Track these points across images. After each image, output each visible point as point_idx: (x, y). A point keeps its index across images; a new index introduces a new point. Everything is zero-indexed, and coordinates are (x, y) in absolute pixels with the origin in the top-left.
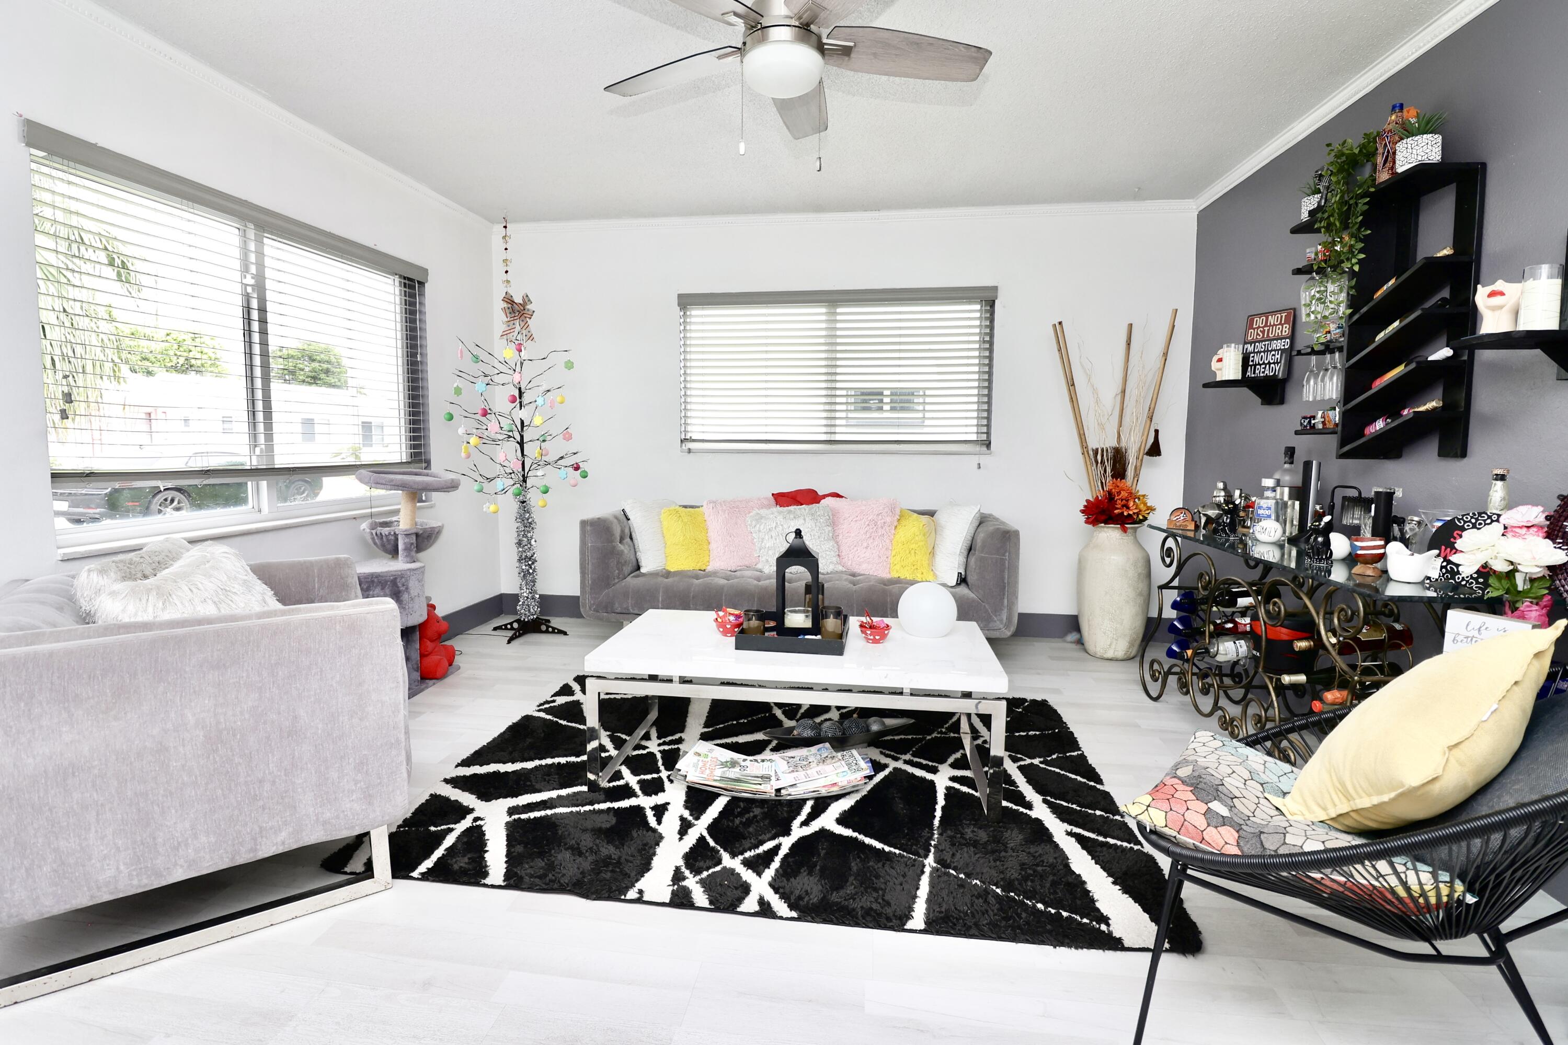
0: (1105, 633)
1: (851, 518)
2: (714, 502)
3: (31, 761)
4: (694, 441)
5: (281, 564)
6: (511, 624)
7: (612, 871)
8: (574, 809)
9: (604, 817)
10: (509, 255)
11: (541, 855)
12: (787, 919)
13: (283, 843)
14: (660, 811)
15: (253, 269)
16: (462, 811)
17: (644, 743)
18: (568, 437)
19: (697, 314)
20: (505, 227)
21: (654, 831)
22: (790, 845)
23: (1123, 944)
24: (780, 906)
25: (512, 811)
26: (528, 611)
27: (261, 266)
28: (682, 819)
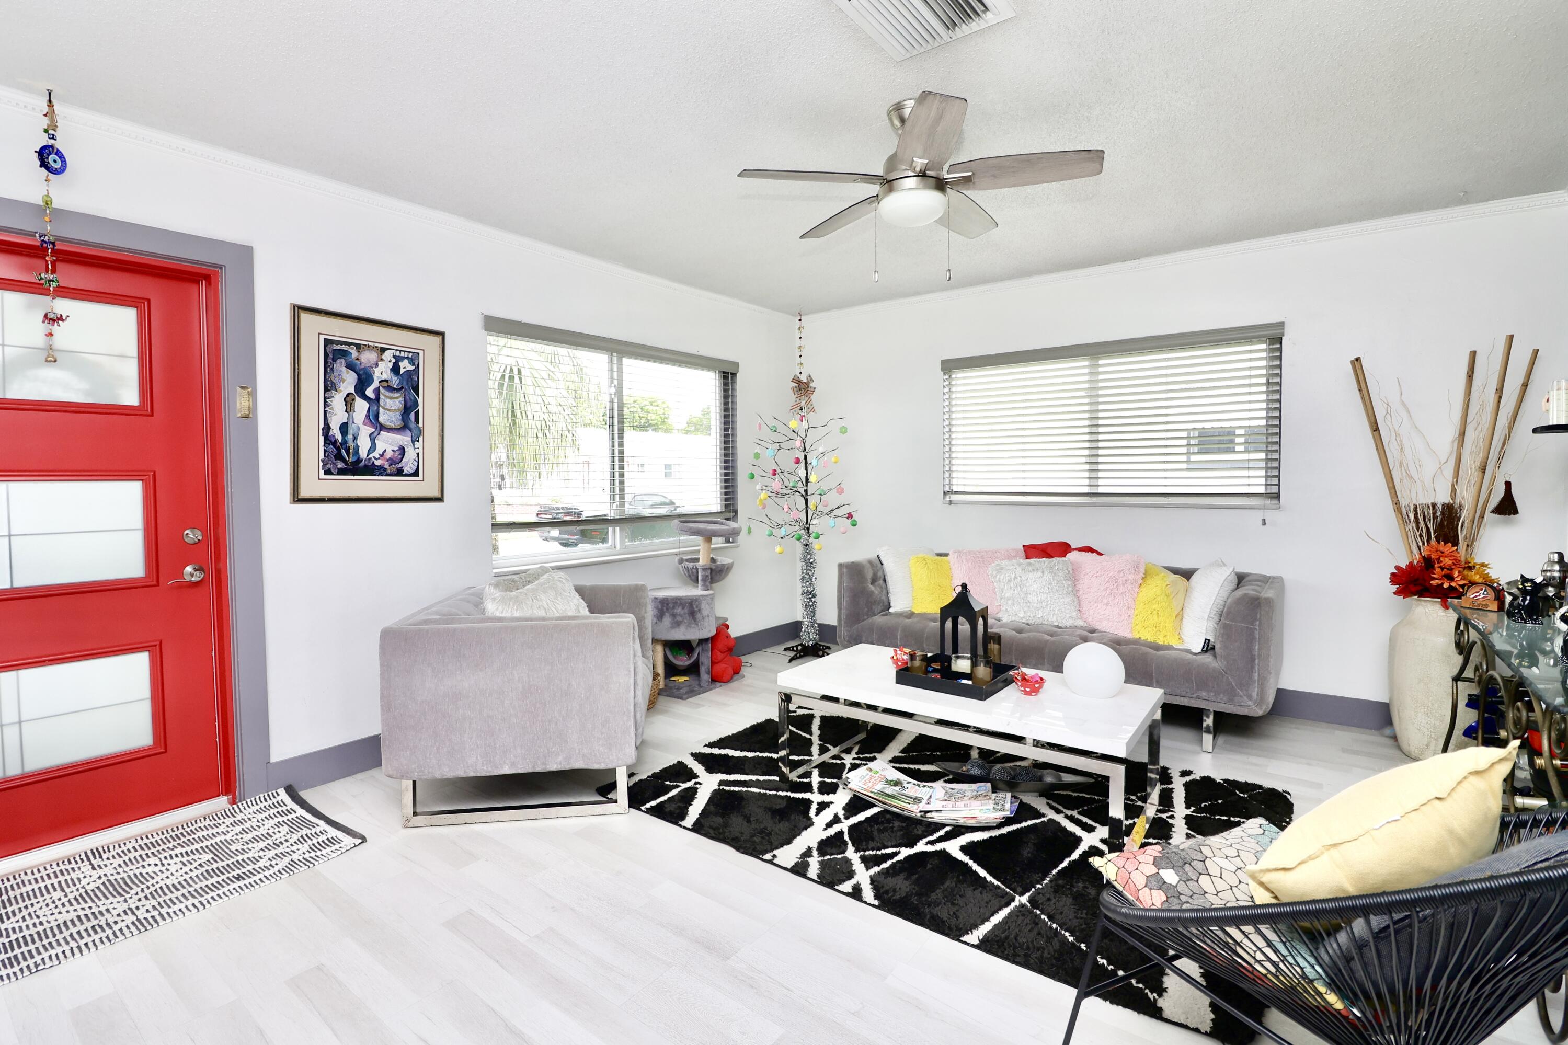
0: (1419, 730)
1: (1091, 574)
2: (959, 552)
3: (442, 688)
4: (956, 493)
5: (603, 586)
6: (797, 646)
7: (763, 838)
8: (762, 791)
9: (779, 801)
10: (802, 342)
11: (723, 816)
12: (869, 904)
13: (561, 763)
14: (823, 806)
15: (616, 382)
16: (691, 775)
17: (843, 755)
18: (841, 491)
19: (962, 377)
20: (800, 320)
21: (810, 819)
22: (907, 855)
23: (1161, 1014)
24: (868, 893)
25: (722, 783)
26: (809, 637)
27: (620, 380)
28: (836, 816)
